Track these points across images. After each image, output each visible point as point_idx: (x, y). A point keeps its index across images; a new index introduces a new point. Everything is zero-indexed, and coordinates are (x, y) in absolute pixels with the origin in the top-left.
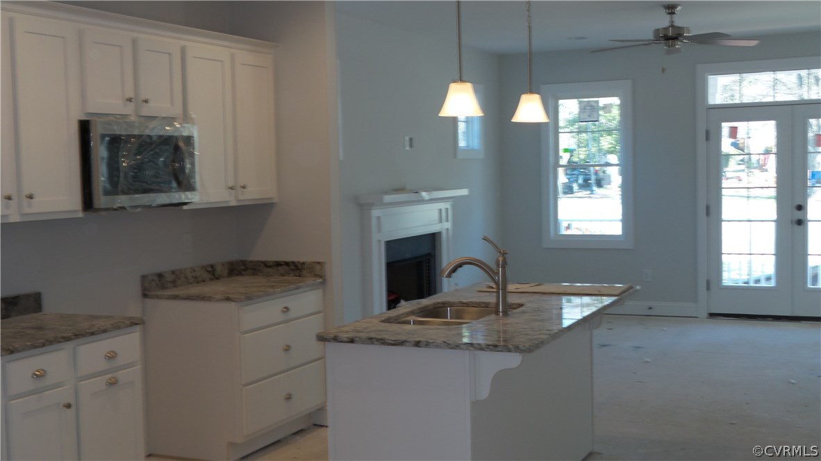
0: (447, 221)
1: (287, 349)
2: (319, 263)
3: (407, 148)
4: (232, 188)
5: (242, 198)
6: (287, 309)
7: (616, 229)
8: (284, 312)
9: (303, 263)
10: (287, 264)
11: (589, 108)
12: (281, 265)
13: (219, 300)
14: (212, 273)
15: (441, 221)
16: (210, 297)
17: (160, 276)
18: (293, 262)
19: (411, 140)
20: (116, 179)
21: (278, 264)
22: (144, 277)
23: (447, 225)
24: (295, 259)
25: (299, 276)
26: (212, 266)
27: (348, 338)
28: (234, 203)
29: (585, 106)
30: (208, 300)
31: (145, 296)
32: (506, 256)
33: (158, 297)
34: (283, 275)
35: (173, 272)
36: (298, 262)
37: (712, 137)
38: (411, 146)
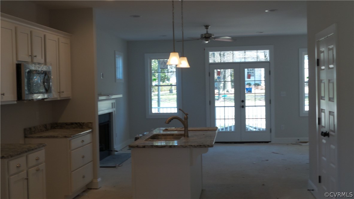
0: (114, 108)
1: (83, 157)
2: (91, 123)
3: (102, 78)
4: (59, 92)
5: (62, 96)
6: (83, 141)
7: (175, 111)
8: (82, 142)
9: (84, 123)
10: (76, 123)
11: (163, 63)
12: (74, 124)
13: (61, 138)
14: (46, 128)
15: (112, 108)
16: (57, 136)
17: (30, 129)
18: (79, 123)
19: (103, 74)
20: (29, 88)
21: (72, 124)
22: (25, 130)
23: (114, 109)
24: (80, 122)
25: (82, 128)
26: (46, 125)
27: (143, 146)
28: (59, 99)
29: (162, 62)
30: (56, 138)
31: (25, 137)
32: (188, 116)
33: (32, 137)
34: (74, 128)
35: (34, 127)
36: (81, 123)
37: (211, 75)
38: (103, 77)
